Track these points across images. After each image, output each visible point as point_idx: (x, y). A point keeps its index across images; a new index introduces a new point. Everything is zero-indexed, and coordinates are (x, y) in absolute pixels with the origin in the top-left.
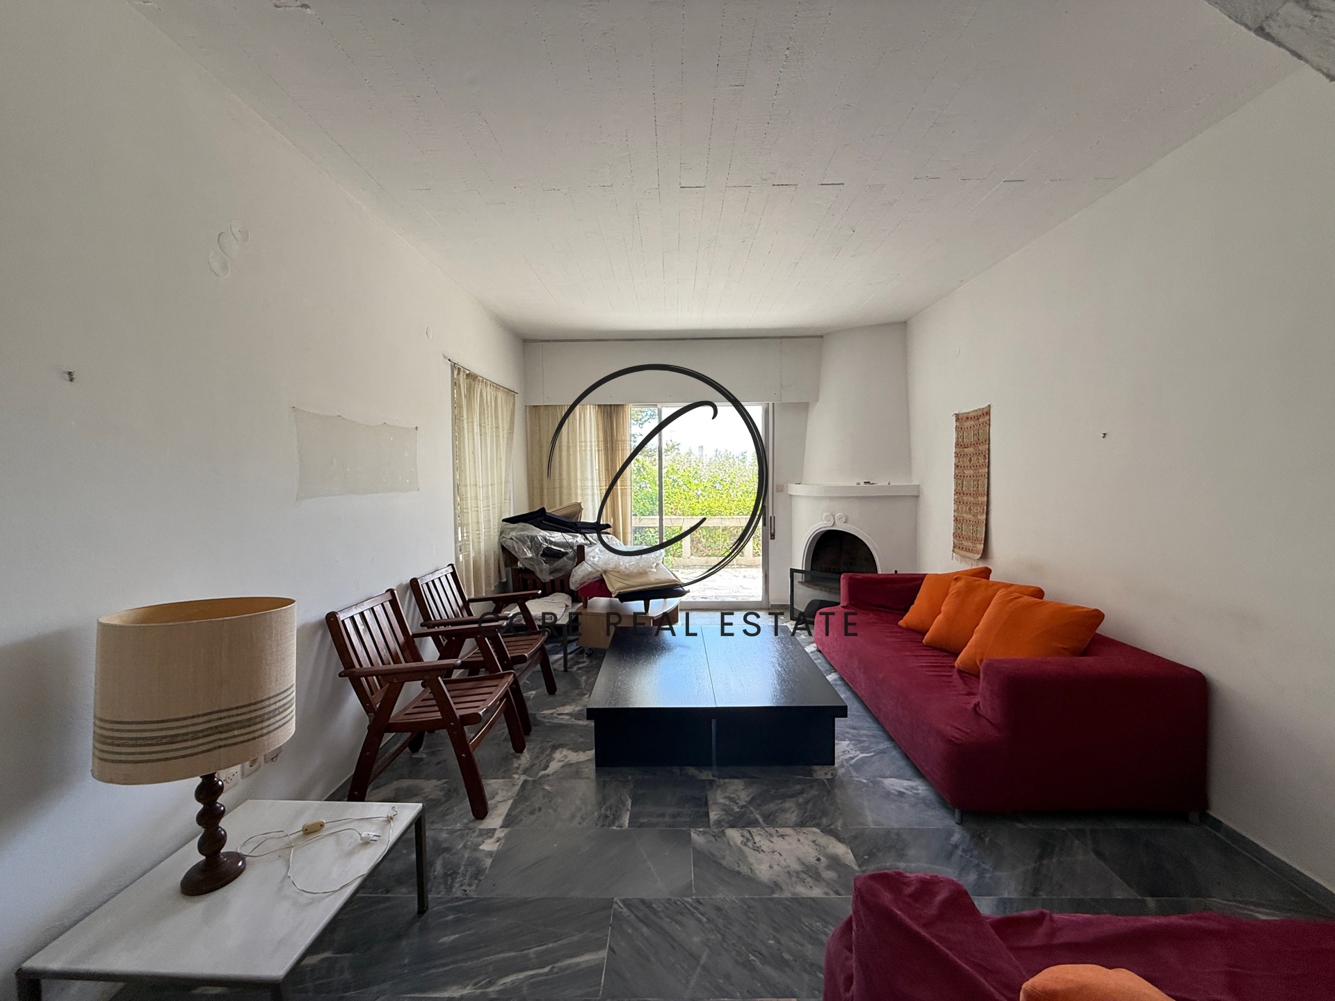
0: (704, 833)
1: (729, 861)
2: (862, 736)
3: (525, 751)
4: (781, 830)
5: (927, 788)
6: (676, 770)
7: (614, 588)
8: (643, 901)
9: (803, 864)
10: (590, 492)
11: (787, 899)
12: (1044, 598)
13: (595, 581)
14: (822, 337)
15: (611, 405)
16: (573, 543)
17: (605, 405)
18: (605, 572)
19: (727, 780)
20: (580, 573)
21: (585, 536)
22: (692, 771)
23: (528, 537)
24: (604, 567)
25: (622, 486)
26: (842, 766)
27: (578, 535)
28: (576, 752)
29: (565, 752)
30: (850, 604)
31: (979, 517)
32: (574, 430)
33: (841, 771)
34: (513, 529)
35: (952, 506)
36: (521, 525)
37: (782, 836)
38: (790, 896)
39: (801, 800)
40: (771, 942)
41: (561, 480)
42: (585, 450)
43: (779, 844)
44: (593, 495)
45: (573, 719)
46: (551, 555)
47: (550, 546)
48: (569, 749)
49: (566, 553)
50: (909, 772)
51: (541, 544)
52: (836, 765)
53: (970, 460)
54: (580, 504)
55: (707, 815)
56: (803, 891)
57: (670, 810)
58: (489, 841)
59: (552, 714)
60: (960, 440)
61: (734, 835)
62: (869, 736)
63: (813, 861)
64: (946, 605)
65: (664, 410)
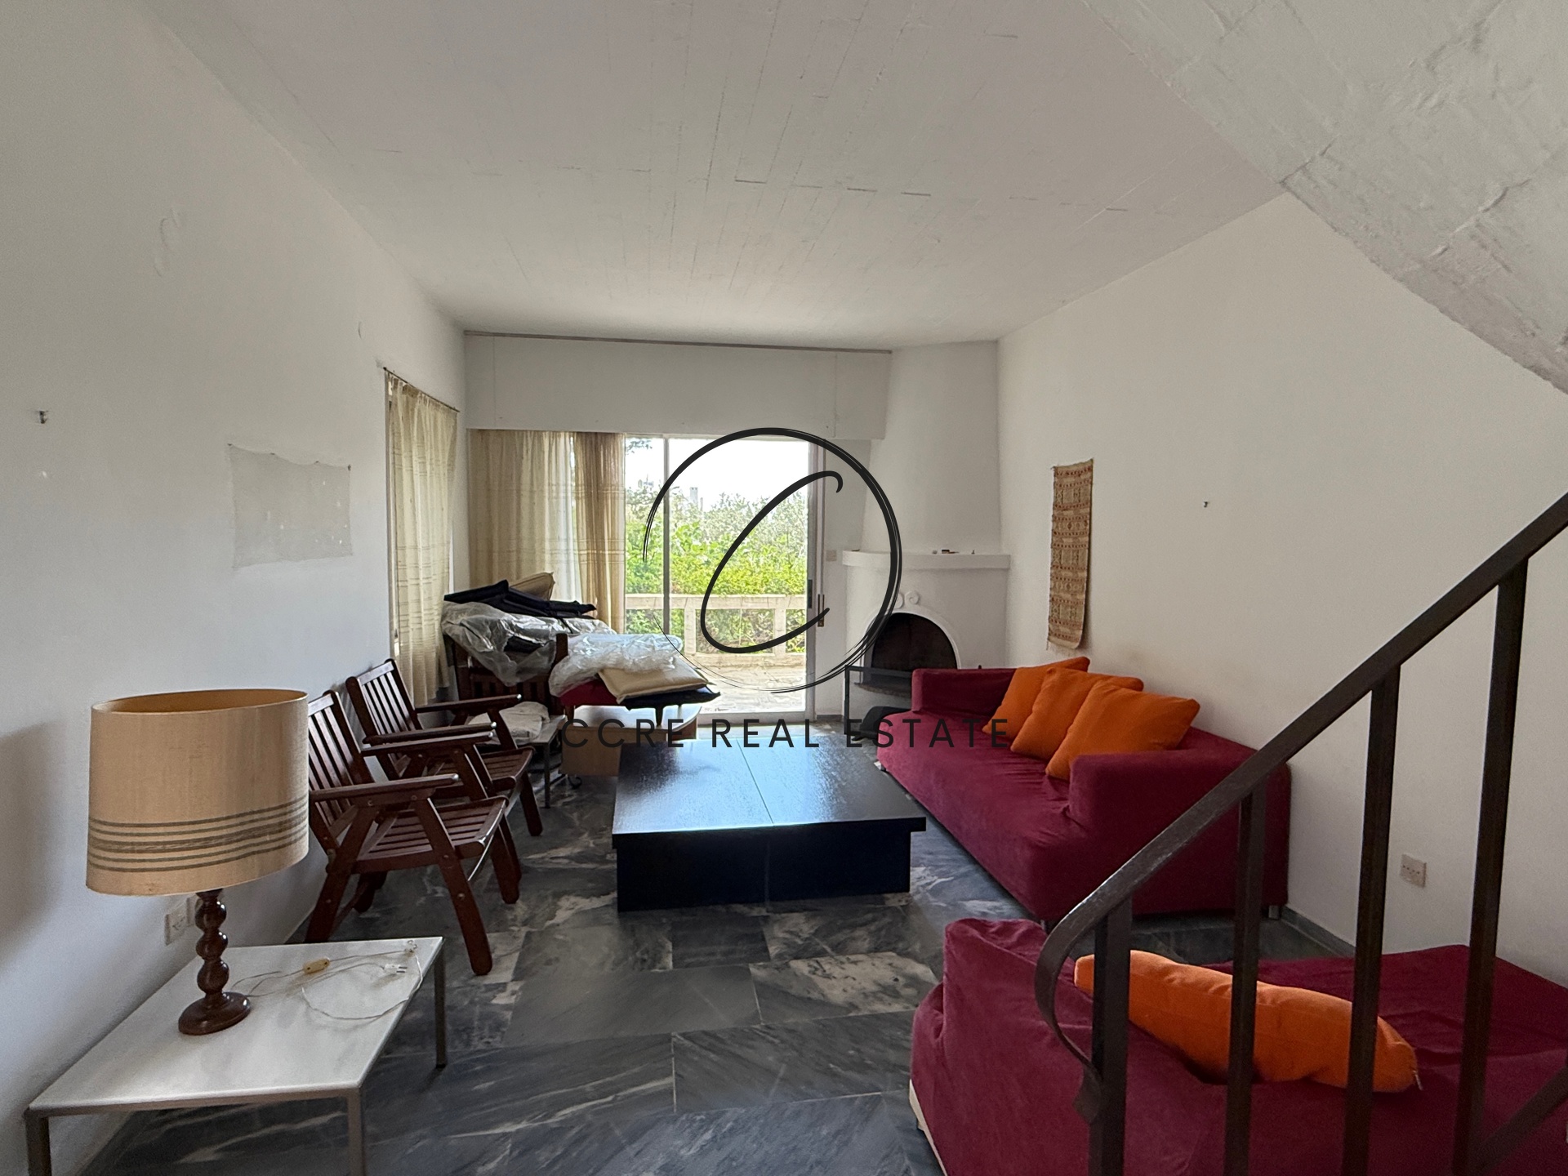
0: (765, 967)
1: (796, 989)
2: (939, 861)
3: (518, 901)
4: (853, 958)
5: (1014, 907)
6: (721, 909)
7: (617, 690)
8: (705, 1033)
9: (880, 985)
10: (563, 558)
11: (866, 1016)
12: (1144, 689)
13: (587, 684)
14: (890, 352)
15: (596, 433)
16: (547, 631)
17: (587, 433)
18: (602, 670)
19: (784, 915)
20: (563, 674)
21: (563, 621)
22: (740, 908)
23: (487, 622)
24: (600, 666)
25: (611, 550)
26: (918, 892)
27: (553, 619)
28: (588, 898)
29: (573, 899)
30: (923, 708)
31: (1078, 597)
32: (541, 467)
33: (917, 898)
34: (462, 612)
35: (1048, 583)
36: (471, 605)
37: (855, 963)
38: (866, 1013)
39: (873, 928)
40: (851, 1052)
41: (519, 539)
42: (557, 498)
43: (851, 970)
44: (568, 562)
45: (573, 863)
46: (517, 647)
47: (517, 635)
48: (578, 895)
49: (539, 646)
50: (993, 892)
51: (505, 632)
52: (911, 892)
53: (1070, 527)
54: (550, 575)
55: (766, 950)
56: (880, 1008)
57: (723, 948)
58: (503, 995)
59: (543, 858)
60: (1059, 500)
61: (801, 966)
62: (948, 860)
63: (891, 982)
64: (1038, 703)
65: (672, 442)
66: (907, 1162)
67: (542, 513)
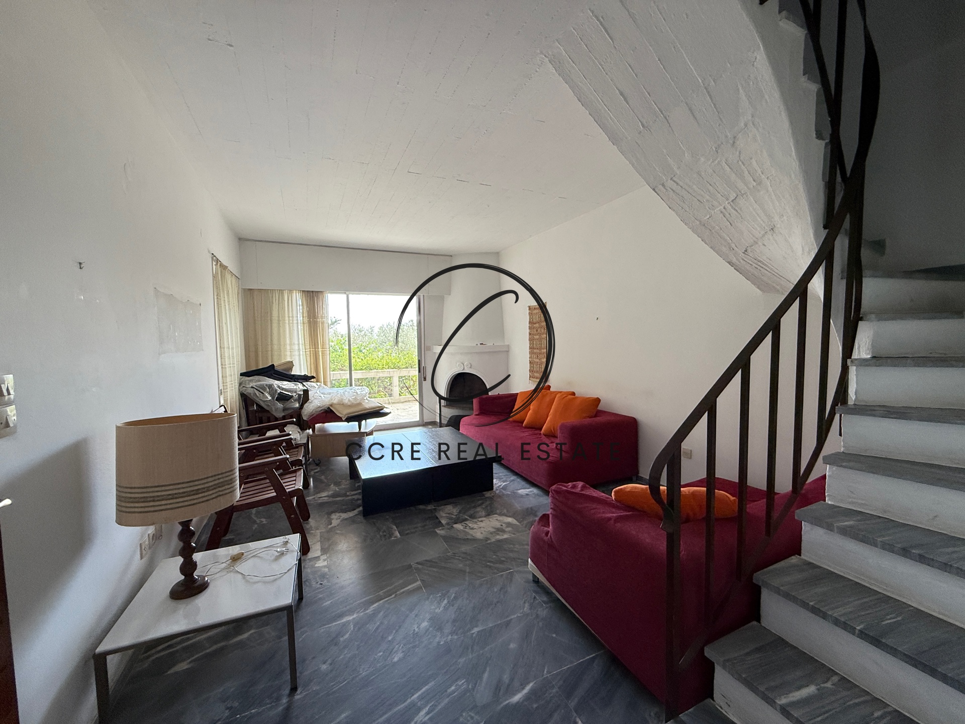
0: (443, 529)
1: (461, 536)
2: (501, 476)
3: (310, 520)
4: (480, 519)
6: (412, 508)
7: (341, 414)
8: (426, 561)
9: (495, 528)
10: (297, 353)
11: (494, 542)
12: (576, 396)
13: (322, 413)
14: (451, 256)
15: (312, 291)
16: (296, 389)
17: (308, 291)
18: (331, 405)
19: (442, 507)
20: (310, 408)
21: (302, 384)
22: (421, 507)
23: (266, 385)
24: (330, 403)
25: (323, 349)
26: (497, 490)
27: (298, 383)
28: (345, 513)
29: (338, 514)
30: (480, 413)
31: (542, 360)
32: (283, 308)
33: (497, 492)
34: (251, 381)
35: (528, 356)
36: (256, 378)
37: (481, 521)
38: (494, 540)
39: (484, 507)
40: (494, 557)
41: (272, 344)
42: (293, 323)
43: (482, 524)
44: (299, 355)
45: (331, 499)
46: (283, 398)
47: (282, 391)
48: (340, 512)
49: (292, 396)
50: (528, 486)
51: (276, 390)
52: (494, 490)
53: (537, 331)
54: (292, 362)
55: (440, 522)
56: (498, 537)
57: (419, 525)
58: (320, 562)
60: (531, 320)
61: (458, 526)
62: (504, 476)
63: (499, 526)
64: (532, 405)
65: (351, 296)
66: (534, 594)
67: (284, 331)
